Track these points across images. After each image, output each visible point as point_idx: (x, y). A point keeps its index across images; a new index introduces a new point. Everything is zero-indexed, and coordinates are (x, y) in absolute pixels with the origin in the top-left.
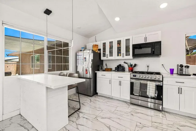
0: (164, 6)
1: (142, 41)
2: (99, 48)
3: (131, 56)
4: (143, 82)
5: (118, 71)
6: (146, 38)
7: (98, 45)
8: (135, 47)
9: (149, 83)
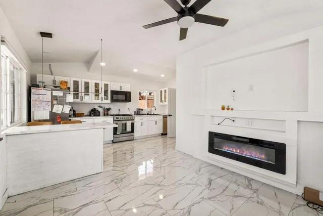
0: (135, 70)
1: (118, 89)
2: (68, 86)
3: (109, 101)
4: (124, 122)
5: (94, 116)
6: (121, 87)
7: (67, 83)
8: (113, 92)
9: (127, 122)
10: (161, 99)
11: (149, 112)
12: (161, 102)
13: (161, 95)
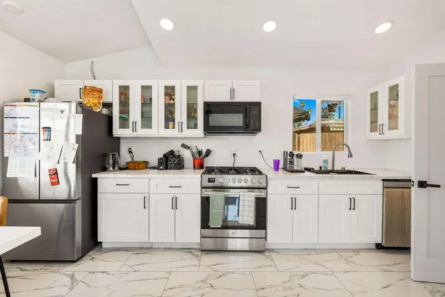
1: (224, 97)
3: (200, 131)
5: (166, 168)
7: (100, 91)
8: (210, 108)
9: (242, 195)
10: (374, 121)
11: (325, 162)
12: (373, 129)
13: (374, 109)
